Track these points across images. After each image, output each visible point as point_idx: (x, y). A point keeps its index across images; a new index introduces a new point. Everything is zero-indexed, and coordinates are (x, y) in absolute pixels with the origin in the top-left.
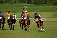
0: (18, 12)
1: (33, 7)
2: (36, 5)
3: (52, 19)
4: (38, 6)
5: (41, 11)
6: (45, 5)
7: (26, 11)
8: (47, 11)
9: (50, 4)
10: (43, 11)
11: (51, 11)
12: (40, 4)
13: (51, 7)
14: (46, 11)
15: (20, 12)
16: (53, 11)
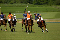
0: (18, 13)
1: (34, 7)
2: (37, 5)
3: (54, 20)
4: (40, 6)
5: (43, 12)
6: (47, 5)
7: (29, 12)
8: (49, 12)
9: (52, 4)
10: (45, 12)
11: (54, 12)
12: (42, 4)
13: (53, 7)
14: (47, 11)
15: (20, 13)
16: (55, 12)
